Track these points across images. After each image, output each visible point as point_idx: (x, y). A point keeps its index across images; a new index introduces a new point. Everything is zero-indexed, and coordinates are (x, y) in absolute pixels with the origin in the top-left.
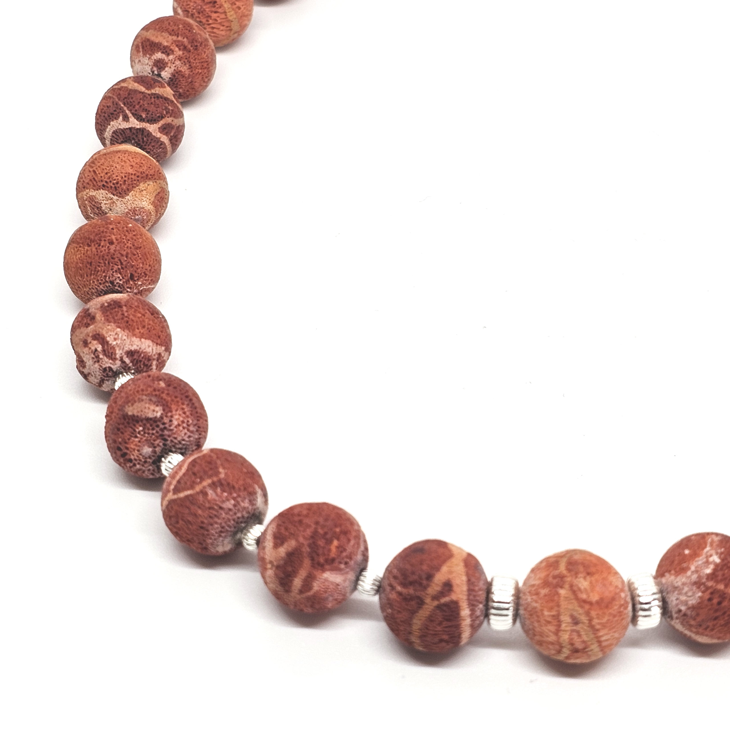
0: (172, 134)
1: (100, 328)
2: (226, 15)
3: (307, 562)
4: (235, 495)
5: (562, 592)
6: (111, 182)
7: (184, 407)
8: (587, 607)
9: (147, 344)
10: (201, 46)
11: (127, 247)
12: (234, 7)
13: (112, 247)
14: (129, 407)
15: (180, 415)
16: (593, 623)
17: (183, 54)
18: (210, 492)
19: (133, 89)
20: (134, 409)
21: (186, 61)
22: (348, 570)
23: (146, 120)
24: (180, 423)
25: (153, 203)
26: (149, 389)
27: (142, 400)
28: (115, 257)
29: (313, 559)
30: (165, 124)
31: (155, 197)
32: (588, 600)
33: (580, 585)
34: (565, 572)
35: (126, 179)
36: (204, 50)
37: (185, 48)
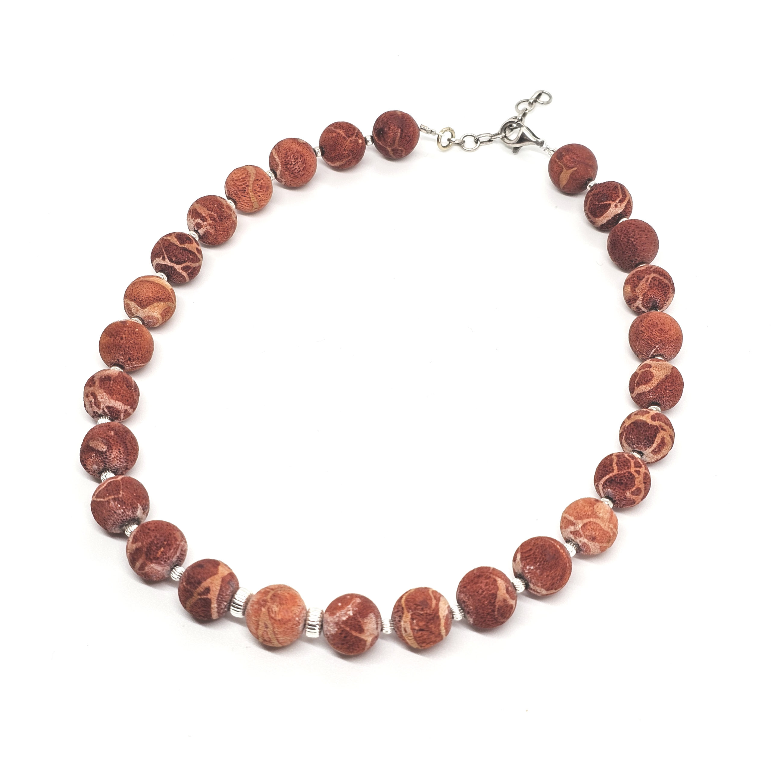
0: (189, 272)
1: (95, 390)
2: (250, 199)
3: (144, 556)
4: (124, 507)
5: (263, 609)
6: (139, 298)
7: (120, 448)
8: (273, 621)
9: (119, 404)
10: (225, 219)
11: (130, 343)
12: (256, 195)
13: (122, 341)
14: (91, 441)
15: (116, 452)
16: (275, 630)
17: (213, 222)
18: (112, 502)
19: (172, 242)
20: (93, 444)
21: (213, 227)
22: (166, 565)
23: (174, 262)
24: (116, 457)
25: (161, 314)
26: (104, 434)
27: (98, 440)
28: (121, 347)
29: (147, 555)
30: (186, 266)
31: (163, 311)
32: (275, 618)
33: (273, 609)
34: (269, 600)
35: (147, 299)
36: (227, 221)
37: (214, 219)
